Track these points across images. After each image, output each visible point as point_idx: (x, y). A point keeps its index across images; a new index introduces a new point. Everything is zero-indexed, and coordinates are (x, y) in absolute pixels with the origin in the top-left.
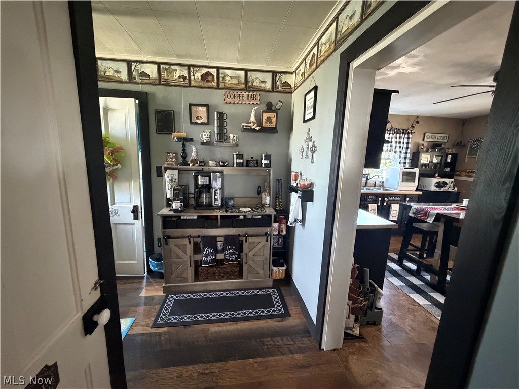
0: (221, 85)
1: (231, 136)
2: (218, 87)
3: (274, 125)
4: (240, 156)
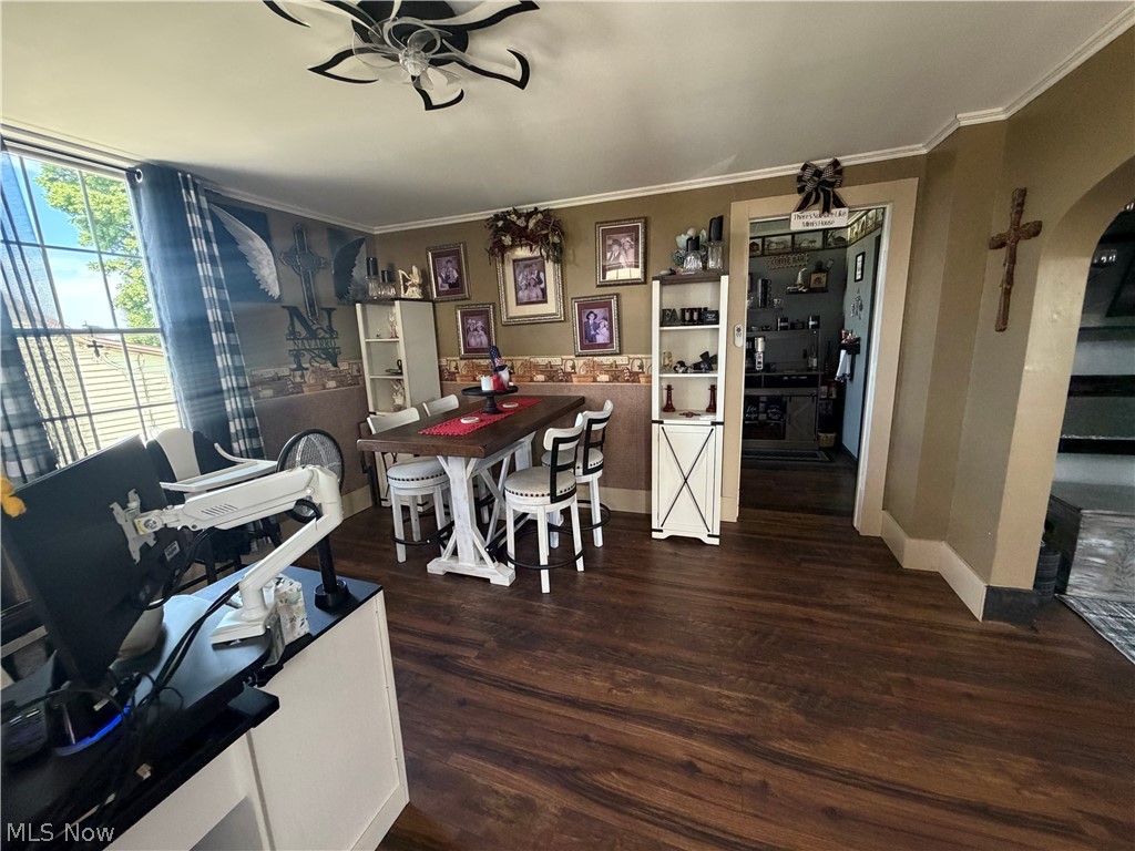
0: (766, 252)
1: (776, 300)
2: (763, 255)
3: (824, 285)
4: (784, 320)
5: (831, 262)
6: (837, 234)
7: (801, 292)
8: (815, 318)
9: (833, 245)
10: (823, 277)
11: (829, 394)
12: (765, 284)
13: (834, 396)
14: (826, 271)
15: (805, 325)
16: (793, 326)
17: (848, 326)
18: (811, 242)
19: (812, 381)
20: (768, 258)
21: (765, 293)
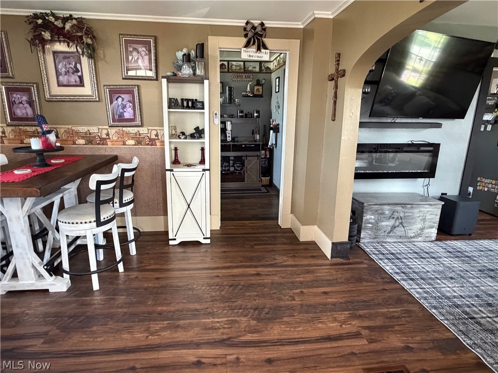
0: (230, 70)
1: (236, 100)
2: (228, 72)
3: (261, 93)
4: (242, 112)
5: (264, 81)
6: (267, 65)
7: (250, 96)
8: (258, 112)
9: (264, 71)
10: (260, 88)
11: (266, 155)
12: (230, 89)
13: (268, 156)
14: (262, 85)
15: (252, 116)
16: (246, 116)
17: (273, 118)
18: (254, 68)
19: (257, 148)
20: (231, 74)
21: (230, 95)
